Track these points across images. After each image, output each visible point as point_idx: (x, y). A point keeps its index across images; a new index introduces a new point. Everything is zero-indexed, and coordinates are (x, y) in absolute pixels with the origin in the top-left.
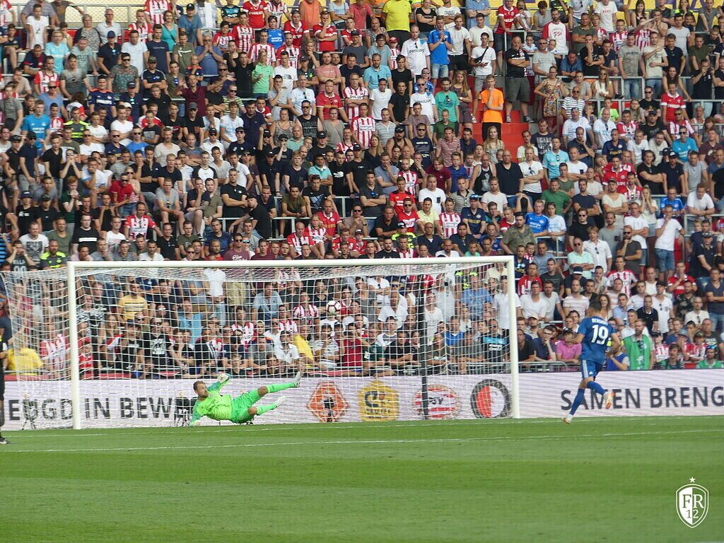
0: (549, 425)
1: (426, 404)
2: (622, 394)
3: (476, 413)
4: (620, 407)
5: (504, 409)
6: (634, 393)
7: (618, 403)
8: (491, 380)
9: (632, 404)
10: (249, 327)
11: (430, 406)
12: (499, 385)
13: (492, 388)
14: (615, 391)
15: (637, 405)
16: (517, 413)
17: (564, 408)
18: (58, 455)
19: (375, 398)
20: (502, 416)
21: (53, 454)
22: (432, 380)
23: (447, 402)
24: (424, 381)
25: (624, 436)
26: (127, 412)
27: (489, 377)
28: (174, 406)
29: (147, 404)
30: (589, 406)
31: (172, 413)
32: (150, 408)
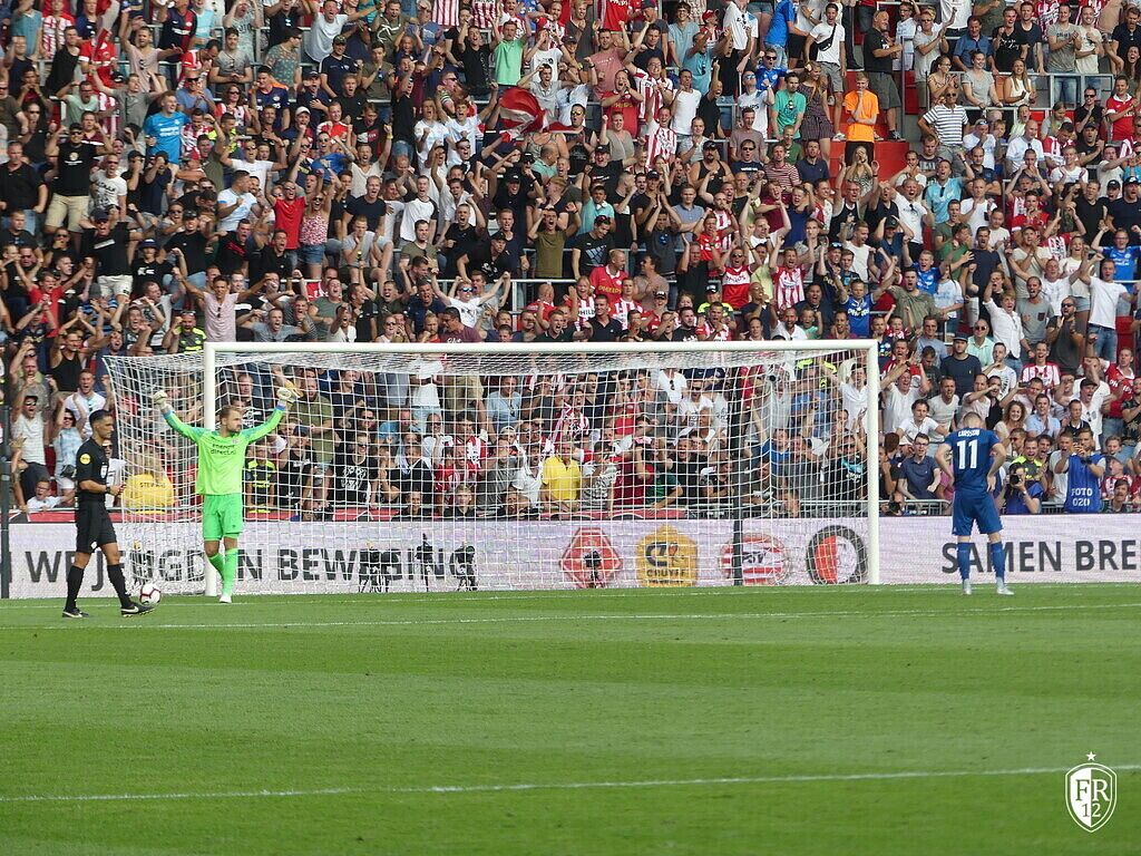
0: (920, 595)
1: (737, 562)
2: (1035, 550)
3: (814, 577)
4: (1031, 569)
5: (856, 571)
6: (1053, 548)
7: (1028, 563)
8: (839, 527)
9: (1048, 566)
10: (474, 444)
11: (745, 566)
12: (849, 534)
13: (840, 540)
14: (1023, 545)
15: (1057, 566)
16: (875, 577)
17: (946, 570)
18: (179, 632)
19: (661, 554)
20: (852, 580)
21: (170, 630)
22: (750, 525)
23: (771, 560)
24: (736, 526)
25: (1032, 611)
26: (288, 570)
27: (835, 522)
28: (357, 562)
29: (319, 558)
30: (985, 567)
31: (355, 574)
32: (322, 566)
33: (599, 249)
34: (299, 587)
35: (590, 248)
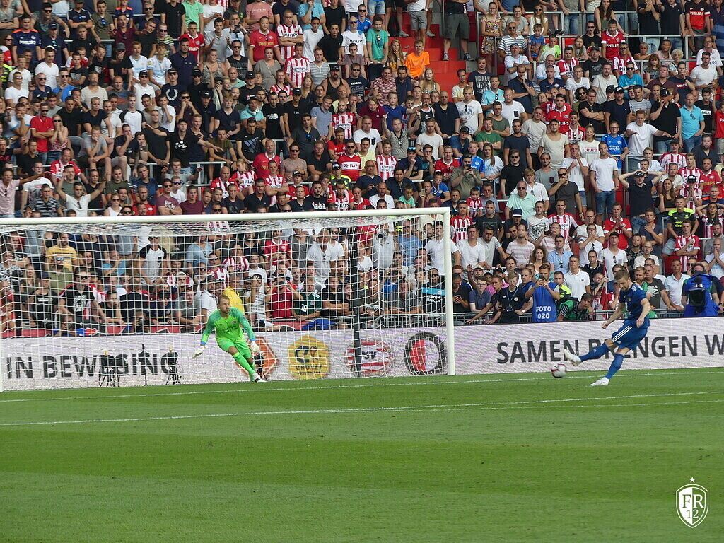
1: (358, 360)
2: (560, 346)
3: (411, 369)
4: (558, 359)
5: (439, 364)
6: (573, 344)
7: (556, 355)
8: (426, 334)
11: (363, 361)
13: (427, 342)
14: (553, 343)
16: (452, 369)
17: (500, 361)
19: (305, 354)
20: (437, 372)
23: (380, 357)
24: (357, 335)
26: (50, 371)
27: (423, 330)
28: (98, 365)
29: (71, 362)
30: (527, 358)
31: (96, 373)
32: (73, 367)
33: (253, 140)
34: (58, 382)
35: (247, 139)
